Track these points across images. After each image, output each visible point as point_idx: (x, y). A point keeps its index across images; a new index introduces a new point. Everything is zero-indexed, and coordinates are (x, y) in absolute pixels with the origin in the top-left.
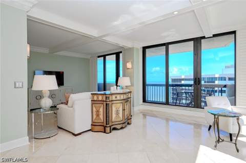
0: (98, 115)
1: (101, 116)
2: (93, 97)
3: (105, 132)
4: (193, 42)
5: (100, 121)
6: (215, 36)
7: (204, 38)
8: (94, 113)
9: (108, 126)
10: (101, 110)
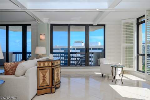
0: (44, 80)
1: (47, 80)
2: (40, 65)
3: (51, 93)
4: (85, 26)
5: (46, 84)
6: (98, 25)
7: (92, 25)
8: (41, 78)
9: (54, 87)
10: (47, 74)
